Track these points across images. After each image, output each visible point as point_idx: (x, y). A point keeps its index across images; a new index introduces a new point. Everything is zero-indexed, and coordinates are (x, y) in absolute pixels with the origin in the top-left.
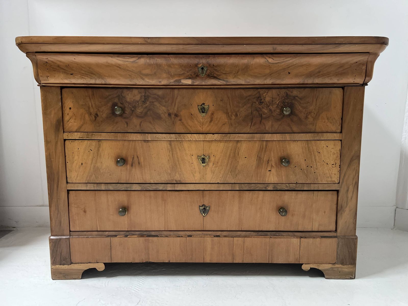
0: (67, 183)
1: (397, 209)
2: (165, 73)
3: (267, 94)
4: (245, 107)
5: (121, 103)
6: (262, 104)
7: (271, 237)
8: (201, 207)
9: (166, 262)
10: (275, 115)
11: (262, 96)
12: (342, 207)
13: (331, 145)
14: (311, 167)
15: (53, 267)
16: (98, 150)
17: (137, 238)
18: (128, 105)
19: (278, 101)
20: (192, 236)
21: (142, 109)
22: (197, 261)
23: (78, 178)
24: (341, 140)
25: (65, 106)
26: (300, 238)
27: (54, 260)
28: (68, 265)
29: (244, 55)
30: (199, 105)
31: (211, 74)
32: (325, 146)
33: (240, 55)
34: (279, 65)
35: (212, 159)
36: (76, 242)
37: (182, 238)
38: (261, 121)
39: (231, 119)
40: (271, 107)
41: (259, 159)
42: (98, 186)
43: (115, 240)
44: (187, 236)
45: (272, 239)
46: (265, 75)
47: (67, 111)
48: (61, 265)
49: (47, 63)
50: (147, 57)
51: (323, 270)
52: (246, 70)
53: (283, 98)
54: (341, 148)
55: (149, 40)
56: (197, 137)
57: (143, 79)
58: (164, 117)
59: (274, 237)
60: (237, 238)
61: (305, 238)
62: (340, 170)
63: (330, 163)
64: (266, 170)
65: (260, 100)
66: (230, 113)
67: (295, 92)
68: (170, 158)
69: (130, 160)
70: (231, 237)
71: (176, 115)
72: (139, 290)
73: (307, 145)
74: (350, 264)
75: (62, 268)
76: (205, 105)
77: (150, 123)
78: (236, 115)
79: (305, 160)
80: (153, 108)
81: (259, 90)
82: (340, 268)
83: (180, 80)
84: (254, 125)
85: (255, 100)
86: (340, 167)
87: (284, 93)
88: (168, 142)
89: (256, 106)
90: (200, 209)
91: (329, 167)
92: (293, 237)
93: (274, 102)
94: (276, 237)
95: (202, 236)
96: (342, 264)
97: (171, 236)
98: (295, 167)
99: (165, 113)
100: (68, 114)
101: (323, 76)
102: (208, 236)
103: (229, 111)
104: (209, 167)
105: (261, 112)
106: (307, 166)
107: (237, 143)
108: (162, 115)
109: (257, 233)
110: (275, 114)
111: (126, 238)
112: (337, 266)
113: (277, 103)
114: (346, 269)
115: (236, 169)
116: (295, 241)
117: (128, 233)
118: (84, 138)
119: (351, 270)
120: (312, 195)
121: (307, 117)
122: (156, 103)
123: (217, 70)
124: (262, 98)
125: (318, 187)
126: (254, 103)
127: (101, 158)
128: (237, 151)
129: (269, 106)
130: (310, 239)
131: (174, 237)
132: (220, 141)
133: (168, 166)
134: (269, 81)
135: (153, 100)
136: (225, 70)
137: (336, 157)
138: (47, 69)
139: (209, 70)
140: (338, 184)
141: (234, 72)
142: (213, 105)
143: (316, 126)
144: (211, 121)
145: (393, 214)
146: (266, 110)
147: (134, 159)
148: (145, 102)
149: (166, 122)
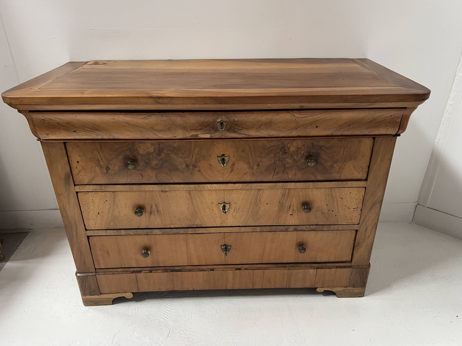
0: (86, 230)
1: (418, 205)
2: (180, 129)
3: (291, 145)
4: (268, 157)
5: (133, 155)
6: (286, 154)
7: (289, 269)
9: (191, 290)
10: (299, 165)
11: (287, 146)
12: (359, 243)
13: (354, 191)
14: (333, 211)
15: (83, 297)
16: (114, 201)
17: (162, 273)
18: (142, 158)
19: (304, 151)
20: (215, 270)
21: (157, 162)
22: (220, 288)
23: (96, 226)
24: (365, 187)
25: (72, 160)
26: (317, 269)
27: (84, 292)
28: (98, 295)
29: (268, 112)
30: (218, 156)
31: (232, 129)
32: (348, 193)
33: (263, 112)
34: (306, 119)
35: (233, 206)
36: (102, 278)
37: (205, 272)
38: (284, 170)
39: (253, 169)
40: (295, 157)
41: (281, 205)
42: (118, 232)
43: (141, 276)
44: (209, 270)
45: (290, 270)
46: (290, 130)
47: (74, 165)
48: (91, 295)
49: (44, 120)
50: (159, 115)
51: (335, 292)
52: (269, 125)
53: (309, 149)
54: (364, 194)
55: (160, 100)
56: (217, 187)
57: (156, 135)
58: (182, 168)
59: (292, 268)
60: (257, 270)
61: (322, 268)
62: (361, 213)
63: (351, 208)
64: (287, 214)
65: (284, 150)
66: (251, 164)
67: (322, 143)
68: (190, 206)
69: (148, 209)
70: (252, 270)
71: (194, 166)
73: (330, 192)
74: (360, 287)
75: (93, 298)
76: (225, 155)
77: (167, 174)
78: (258, 165)
79: (327, 205)
80: (169, 160)
81: (283, 141)
82: (351, 290)
83: (197, 135)
84: (277, 173)
85: (278, 151)
86: (361, 211)
87: (311, 143)
88: (187, 191)
89: (280, 156)
90: (221, 248)
91: (350, 211)
92: (310, 268)
93: (298, 152)
94: (294, 268)
95: (224, 269)
96: (354, 287)
97: (194, 270)
98: (317, 211)
99: (182, 164)
100: (76, 168)
101: (354, 129)
102: (230, 269)
103: (251, 161)
104: (230, 213)
105: (284, 162)
106: (329, 211)
107: (259, 191)
108: (179, 166)
109: (277, 265)
110: (299, 164)
111: (151, 273)
112: (348, 288)
113: (302, 153)
114: (356, 290)
115: (257, 214)
116: (312, 271)
117: (152, 269)
118: (97, 190)
119: (362, 291)
120: (332, 234)
121: (333, 166)
122: (171, 155)
123: (237, 125)
124: (286, 149)
125: (338, 227)
126: (277, 154)
127: (118, 208)
128: (258, 198)
129: (293, 156)
130: (326, 269)
131: (197, 271)
132: (241, 189)
133: (188, 213)
134: (294, 134)
135: (169, 152)
136: (247, 125)
137: (359, 202)
138: (46, 127)
139: (229, 125)
140: (358, 225)
141: (257, 127)
142: (234, 156)
143: (341, 174)
144: (232, 171)
145: (413, 210)
146: (290, 160)
147: (153, 208)
148: (160, 154)
149: (184, 173)
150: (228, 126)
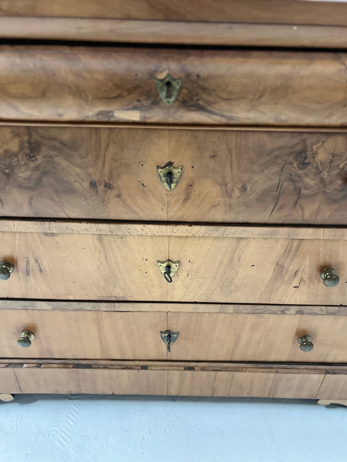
3: (322, 145)
4: (266, 172)
6: (306, 167)
7: (278, 372)
8: (163, 334)
9: (108, 394)
10: (329, 191)
11: (310, 149)
17: (58, 369)
19: (345, 162)
20: (149, 368)
21: (28, 173)
22: (157, 393)
26: (325, 374)
30: (160, 165)
31: (192, 100)
35: (186, 266)
37: (132, 370)
38: (297, 201)
39: (231, 197)
40: (325, 175)
41: (280, 269)
43: (22, 371)
44: (140, 368)
45: (279, 374)
52: (282, 91)
56: (155, 230)
57: (16, 109)
58: (81, 189)
59: (283, 371)
60: (222, 372)
61: (334, 373)
64: (289, 286)
65: (303, 158)
66: (229, 185)
68: (102, 263)
69: (21, 265)
70: (213, 370)
71: (108, 186)
76: (174, 165)
77: (53, 200)
78: (244, 189)
80: (54, 170)
81: (305, 136)
83: (109, 112)
84: (280, 209)
85: (291, 159)
88: (95, 236)
89: (292, 171)
90: (161, 337)
92: (314, 372)
93: (334, 164)
94: (286, 371)
97: (113, 367)
98: (346, 282)
99: (82, 180)
102: (175, 368)
103: (228, 179)
104: (179, 280)
105: (299, 185)
107: (239, 241)
108: (77, 185)
109: (256, 366)
110: (329, 189)
111: (39, 369)
113: (341, 166)
115: (231, 283)
116: (316, 377)
117: (41, 362)
122: (58, 160)
123: (206, 88)
124: (307, 155)
126: (287, 166)
128: (236, 254)
129: (321, 172)
131: (118, 369)
132: (204, 237)
133: (99, 277)
135: (52, 153)
136: (228, 89)
139: (187, 89)
141: (251, 97)
142: (193, 167)
144: (186, 199)
146: (313, 180)
147: (31, 265)
148: (33, 156)
149: (86, 199)
150: (184, 91)
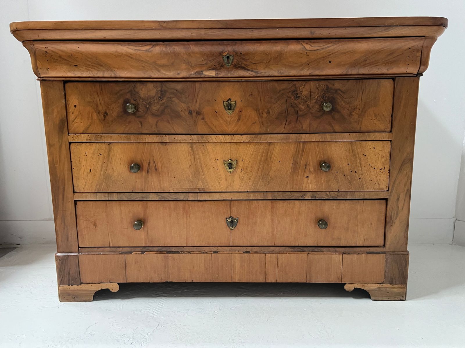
0: (74, 192)
1: (457, 221)
2: (184, 64)
3: (304, 87)
4: (278, 102)
5: (134, 99)
6: (298, 99)
7: (309, 253)
8: (228, 220)
9: (189, 282)
10: (313, 112)
11: (298, 89)
12: (391, 218)
13: (379, 146)
14: (356, 172)
15: (60, 288)
16: (109, 154)
17: (156, 255)
18: (142, 102)
19: (317, 96)
20: (219, 252)
21: (158, 107)
22: (224, 281)
23: (86, 187)
24: (391, 141)
25: (69, 104)
26: (343, 254)
27: (62, 280)
28: (78, 285)
29: (276, 41)
30: (224, 100)
31: (239, 64)
32: (372, 148)
33: (272, 41)
34: (318, 53)
35: (241, 164)
36: (85, 258)
37: (207, 254)
38: (297, 119)
39: (262, 117)
40: (309, 103)
41: (295, 164)
42: (109, 195)
43: (131, 258)
44: (212, 252)
45: (310, 255)
46: (302, 65)
47: (71, 109)
48: (69, 285)
49: (47, 53)
50: (163, 44)
51: (368, 290)
52: (279, 58)
53: (323, 92)
54: (390, 150)
55: (165, 24)
56: (222, 139)
57: (159, 71)
58: (184, 115)
59: (312, 253)
60: (270, 254)
61: (349, 254)
62: (389, 176)
63: (377, 168)
64: (303, 176)
65: (296, 94)
66: (260, 110)
67: (337, 85)
68: (192, 163)
69: (145, 166)
70: (263, 253)
71: (198, 113)
72: (157, 314)
73: (350, 147)
74: (400, 284)
75: (71, 289)
76: (231, 100)
77: (168, 122)
78: (268, 112)
79: (349, 164)
80: (171, 105)
81: (295, 82)
82: (388, 288)
83: (201, 71)
84: (289, 123)
85: (290, 95)
86: (389, 172)
87: (325, 85)
88: (189, 144)
89: (292, 101)
90: (227, 222)
91: (376, 172)
92: (334, 253)
93: (312, 97)
94: (314, 253)
95: (230, 252)
96: (391, 283)
97: (194, 252)
98: (337, 172)
99: (185, 110)
100: (73, 113)
101: (370, 65)
102: (237, 252)
103: (259, 107)
104: (237, 173)
105: (297, 109)
106: (351, 172)
107: (269, 145)
108: (182, 113)
109: (293, 249)
110: (313, 111)
111: (143, 255)
112: (385, 286)
113: (316, 97)
114: (395, 289)
115: (268, 175)
116: (336, 258)
117: (145, 249)
118: (92, 140)
119: (402, 290)
120: (357, 205)
121: (352, 114)
122: (174, 99)
123: (244, 59)
124: (298, 92)
125: (364, 195)
126: (289, 99)
127: (112, 163)
128: (269, 154)
129: (306, 102)
130: (354, 255)
131: (197, 253)
132: (249, 143)
133: (190, 173)
134: (306, 72)
135: (171, 96)
136: (254, 59)
137: (385, 161)
138: (48, 60)
140: (387, 192)
141: (265, 62)
142: (241, 101)
143: (361, 124)
144: (239, 120)
145: (452, 228)
146: (303, 106)
147: (150, 165)
148: (162, 98)
149: (186, 121)
150: (235, 60)
